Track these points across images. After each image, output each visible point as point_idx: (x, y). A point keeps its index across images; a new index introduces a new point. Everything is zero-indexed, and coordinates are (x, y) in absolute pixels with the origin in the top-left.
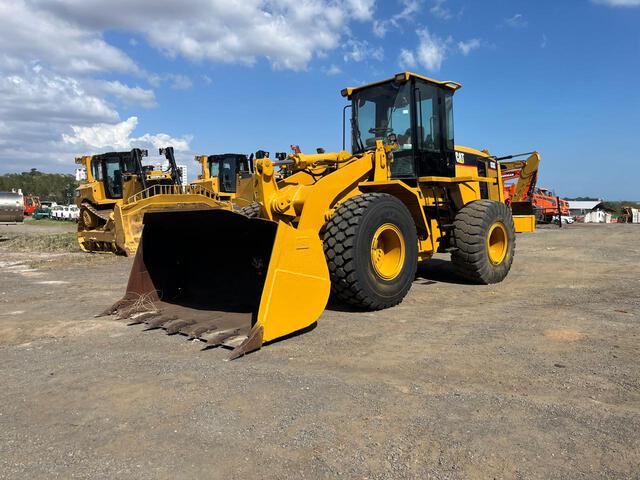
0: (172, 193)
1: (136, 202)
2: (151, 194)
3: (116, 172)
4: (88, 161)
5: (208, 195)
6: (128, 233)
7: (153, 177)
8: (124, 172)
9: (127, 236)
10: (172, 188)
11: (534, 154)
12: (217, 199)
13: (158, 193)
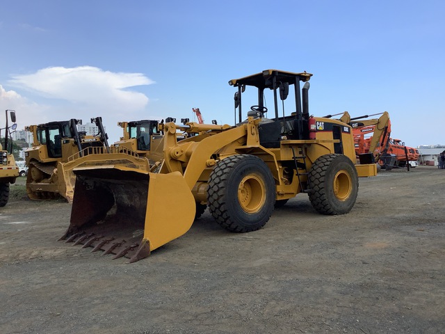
0: (102, 153)
1: (74, 161)
2: (86, 154)
3: (56, 137)
4: (35, 129)
5: (129, 153)
6: (69, 185)
7: (86, 141)
8: (63, 137)
9: (67, 187)
10: (102, 149)
11: (386, 114)
12: (136, 155)
13: (91, 152)
